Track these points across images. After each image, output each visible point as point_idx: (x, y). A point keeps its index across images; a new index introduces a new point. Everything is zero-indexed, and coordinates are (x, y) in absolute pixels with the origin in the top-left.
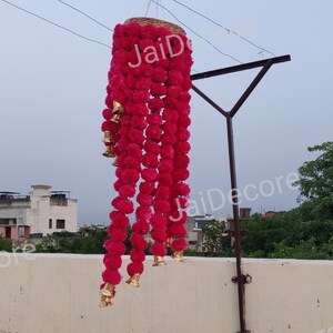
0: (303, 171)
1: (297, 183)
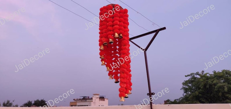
0: (184, 84)
1: (182, 88)
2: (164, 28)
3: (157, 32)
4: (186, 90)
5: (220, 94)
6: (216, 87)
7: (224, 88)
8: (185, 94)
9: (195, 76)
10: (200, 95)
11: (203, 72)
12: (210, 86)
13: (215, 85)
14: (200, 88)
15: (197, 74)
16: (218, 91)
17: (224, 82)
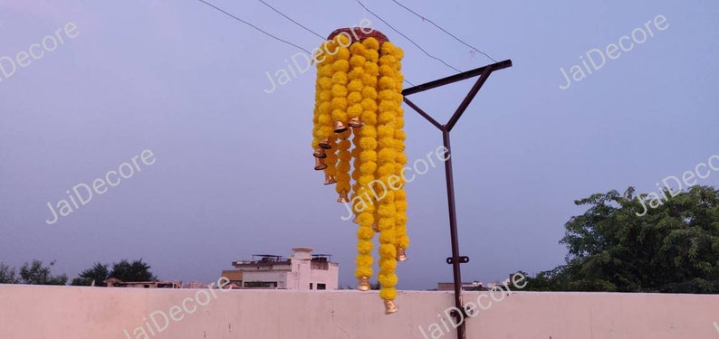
0: (569, 226)
1: (564, 240)
2: (507, 64)
3: (484, 73)
4: (576, 245)
5: (677, 261)
6: (666, 239)
7: (689, 244)
8: (572, 257)
9: (607, 203)
10: (617, 261)
11: (631, 190)
12: (650, 234)
13: (664, 231)
14: (617, 241)
15: (613, 196)
16: (672, 252)
17: (693, 224)
